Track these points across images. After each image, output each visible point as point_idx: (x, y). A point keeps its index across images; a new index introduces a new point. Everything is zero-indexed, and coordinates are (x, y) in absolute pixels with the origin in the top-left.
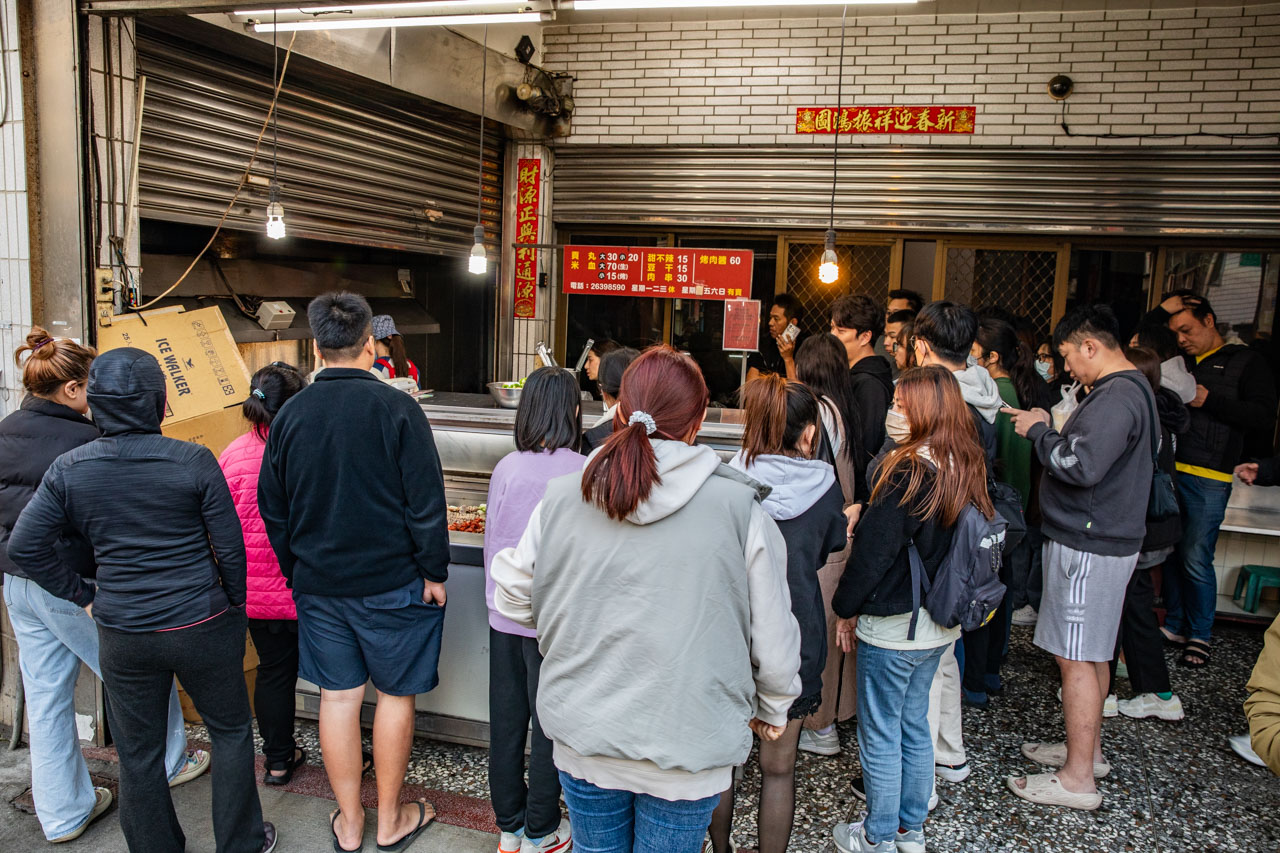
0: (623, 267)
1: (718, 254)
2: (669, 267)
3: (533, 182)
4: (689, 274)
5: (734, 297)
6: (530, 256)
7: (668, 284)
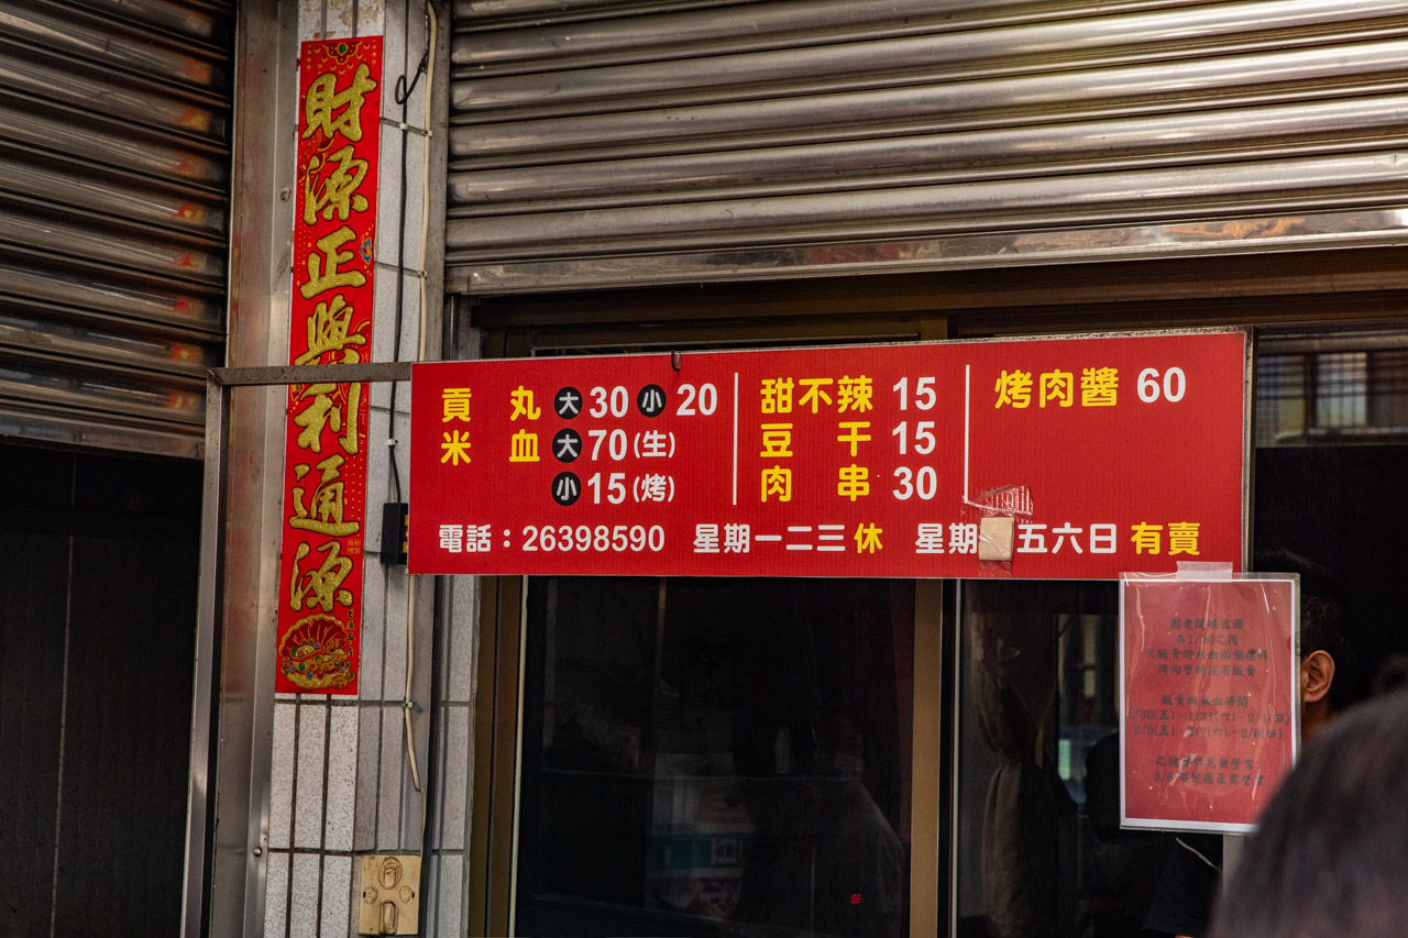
0: (655, 443)
1: (1076, 362)
2: (854, 436)
3: (356, 132)
4: (944, 458)
5: (1165, 563)
6: (343, 433)
7: (853, 513)
